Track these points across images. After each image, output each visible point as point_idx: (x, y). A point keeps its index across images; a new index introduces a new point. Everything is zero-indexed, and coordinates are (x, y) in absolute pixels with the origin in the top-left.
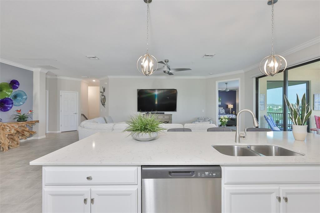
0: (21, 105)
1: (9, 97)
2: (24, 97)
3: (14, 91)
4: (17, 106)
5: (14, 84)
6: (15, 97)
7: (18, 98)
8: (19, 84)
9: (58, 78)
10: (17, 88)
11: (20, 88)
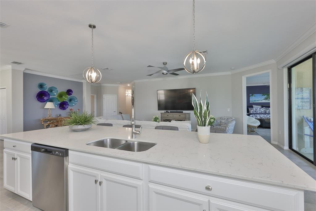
0: (73, 106)
1: (66, 101)
2: (76, 100)
3: (69, 96)
4: (71, 106)
5: (69, 92)
6: (70, 100)
7: (72, 101)
8: (72, 92)
9: (102, 85)
10: (72, 94)
11: (74, 95)
